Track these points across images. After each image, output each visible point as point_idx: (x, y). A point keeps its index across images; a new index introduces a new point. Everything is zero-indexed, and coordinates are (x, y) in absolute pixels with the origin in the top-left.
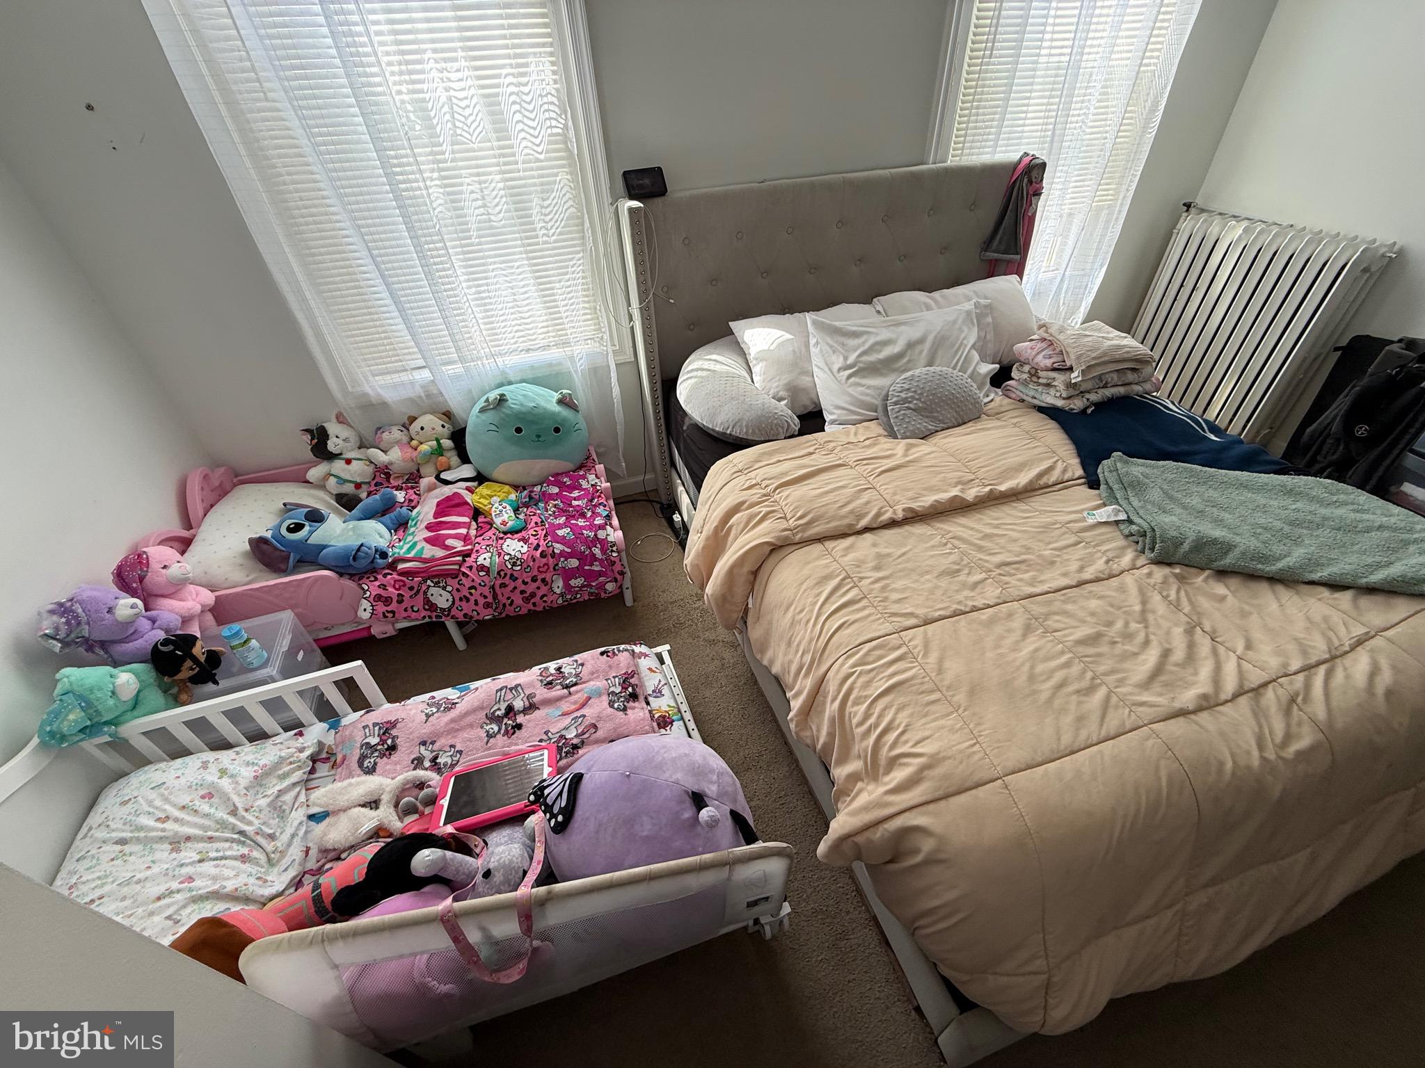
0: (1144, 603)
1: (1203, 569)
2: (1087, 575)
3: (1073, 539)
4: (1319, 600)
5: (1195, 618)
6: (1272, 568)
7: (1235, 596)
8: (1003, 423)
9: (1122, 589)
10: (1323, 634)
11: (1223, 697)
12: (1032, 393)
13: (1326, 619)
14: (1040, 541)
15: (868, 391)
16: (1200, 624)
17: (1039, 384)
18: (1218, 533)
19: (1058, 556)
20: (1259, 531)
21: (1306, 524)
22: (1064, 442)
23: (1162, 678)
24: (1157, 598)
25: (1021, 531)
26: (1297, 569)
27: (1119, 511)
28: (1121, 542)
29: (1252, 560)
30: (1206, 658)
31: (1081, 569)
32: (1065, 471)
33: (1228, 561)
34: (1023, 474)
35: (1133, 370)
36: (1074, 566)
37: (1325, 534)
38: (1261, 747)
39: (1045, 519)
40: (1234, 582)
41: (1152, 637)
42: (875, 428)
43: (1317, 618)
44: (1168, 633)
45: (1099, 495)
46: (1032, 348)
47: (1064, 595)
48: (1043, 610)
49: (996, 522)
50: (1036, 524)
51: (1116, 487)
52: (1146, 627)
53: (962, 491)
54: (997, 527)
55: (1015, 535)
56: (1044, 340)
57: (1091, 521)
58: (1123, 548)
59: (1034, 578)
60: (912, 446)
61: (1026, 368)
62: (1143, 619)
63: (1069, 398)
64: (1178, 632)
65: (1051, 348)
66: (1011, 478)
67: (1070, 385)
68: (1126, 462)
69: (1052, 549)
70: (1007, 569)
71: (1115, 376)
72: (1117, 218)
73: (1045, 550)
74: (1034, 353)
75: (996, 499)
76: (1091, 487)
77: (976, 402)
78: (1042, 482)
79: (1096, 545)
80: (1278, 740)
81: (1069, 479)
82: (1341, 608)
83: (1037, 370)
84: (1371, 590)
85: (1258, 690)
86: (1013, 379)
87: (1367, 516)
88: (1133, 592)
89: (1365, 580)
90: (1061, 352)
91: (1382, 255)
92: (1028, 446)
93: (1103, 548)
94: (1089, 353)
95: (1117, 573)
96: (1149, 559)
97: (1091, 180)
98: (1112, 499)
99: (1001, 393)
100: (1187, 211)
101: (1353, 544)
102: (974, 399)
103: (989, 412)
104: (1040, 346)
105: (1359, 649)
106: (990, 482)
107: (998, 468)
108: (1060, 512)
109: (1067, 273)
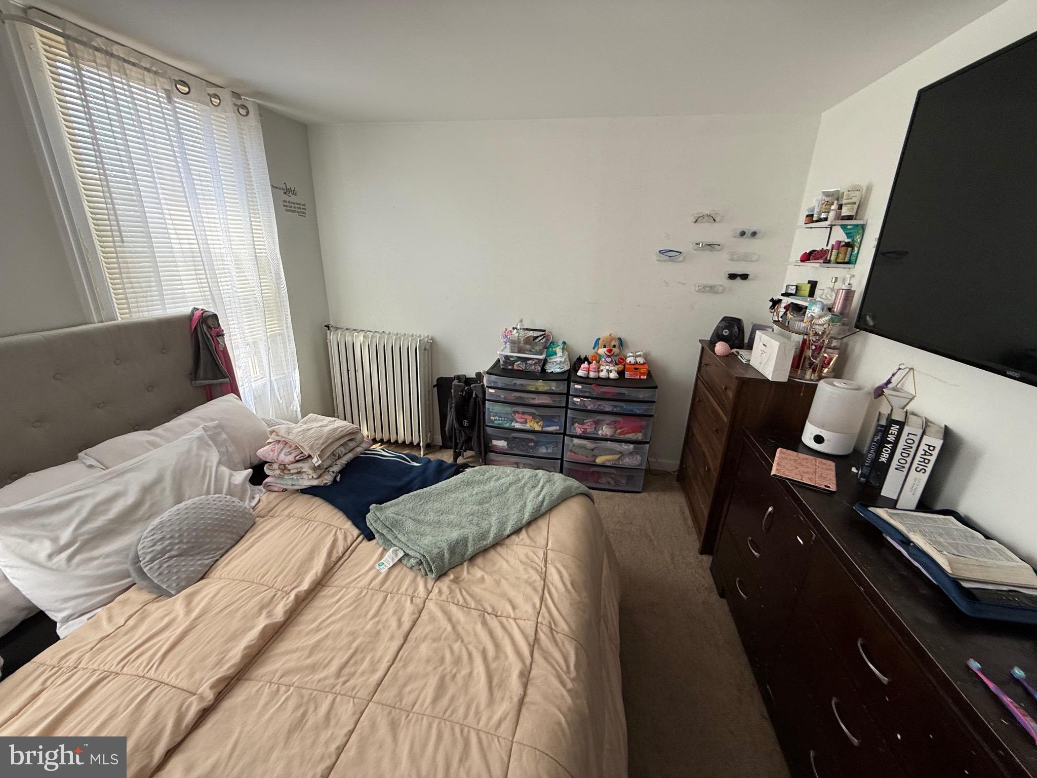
0: (450, 620)
1: (462, 564)
2: (406, 626)
3: (380, 597)
4: (517, 545)
5: (480, 608)
6: (489, 540)
7: (487, 573)
8: (279, 519)
9: (433, 619)
10: (532, 567)
11: (528, 662)
12: (290, 482)
13: (527, 556)
14: (359, 617)
15: (109, 560)
16: (485, 611)
17: (292, 474)
18: (455, 535)
19: (379, 621)
20: (470, 518)
21: (485, 501)
23: (495, 681)
24: (454, 609)
25: (340, 620)
26: (498, 533)
27: (397, 550)
28: (410, 576)
29: (479, 541)
30: (503, 637)
31: (399, 622)
32: (345, 538)
33: (470, 550)
34: (316, 561)
35: (350, 440)
36: (394, 623)
37: (494, 501)
38: (563, 683)
39: (353, 593)
40: (479, 561)
41: (471, 647)
42: (136, 596)
43: (524, 559)
44: (476, 635)
45: (378, 543)
46: (272, 451)
47: (400, 660)
48: (394, 691)
49: (314, 625)
50: (348, 603)
51: (385, 532)
52: (462, 641)
53: (269, 615)
54: (318, 629)
55: (337, 626)
56: (278, 441)
57: (384, 571)
58: (415, 577)
59: (372, 662)
60: (193, 595)
61: (276, 466)
62: (459, 637)
63: (319, 477)
64: (479, 627)
65: (287, 446)
66: (307, 572)
67: (315, 469)
68: (381, 509)
69: (371, 619)
70: (346, 671)
71: (342, 449)
72: (289, 340)
73: (367, 623)
74: (276, 454)
75: (304, 600)
76: (370, 540)
77: (244, 514)
78: (334, 559)
79: (398, 590)
80: (565, 668)
81: (352, 542)
82: (527, 544)
83: (284, 465)
84: (529, 524)
85: (536, 640)
86: (268, 476)
87: (502, 481)
88: (439, 614)
89: (524, 520)
90: (297, 448)
91: (428, 342)
92: (309, 531)
93: (403, 590)
94: (317, 442)
95: (422, 605)
96: (434, 578)
97: (258, 320)
98: (388, 544)
99: (264, 490)
100: (329, 329)
101: (508, 501)
102: (241, 512)
103: (263, 513)
104: (278, 447)
105: (548, 565)
106: (292, 587)
107: (293, 567)
108: (359, 577)
109: (273, 378)
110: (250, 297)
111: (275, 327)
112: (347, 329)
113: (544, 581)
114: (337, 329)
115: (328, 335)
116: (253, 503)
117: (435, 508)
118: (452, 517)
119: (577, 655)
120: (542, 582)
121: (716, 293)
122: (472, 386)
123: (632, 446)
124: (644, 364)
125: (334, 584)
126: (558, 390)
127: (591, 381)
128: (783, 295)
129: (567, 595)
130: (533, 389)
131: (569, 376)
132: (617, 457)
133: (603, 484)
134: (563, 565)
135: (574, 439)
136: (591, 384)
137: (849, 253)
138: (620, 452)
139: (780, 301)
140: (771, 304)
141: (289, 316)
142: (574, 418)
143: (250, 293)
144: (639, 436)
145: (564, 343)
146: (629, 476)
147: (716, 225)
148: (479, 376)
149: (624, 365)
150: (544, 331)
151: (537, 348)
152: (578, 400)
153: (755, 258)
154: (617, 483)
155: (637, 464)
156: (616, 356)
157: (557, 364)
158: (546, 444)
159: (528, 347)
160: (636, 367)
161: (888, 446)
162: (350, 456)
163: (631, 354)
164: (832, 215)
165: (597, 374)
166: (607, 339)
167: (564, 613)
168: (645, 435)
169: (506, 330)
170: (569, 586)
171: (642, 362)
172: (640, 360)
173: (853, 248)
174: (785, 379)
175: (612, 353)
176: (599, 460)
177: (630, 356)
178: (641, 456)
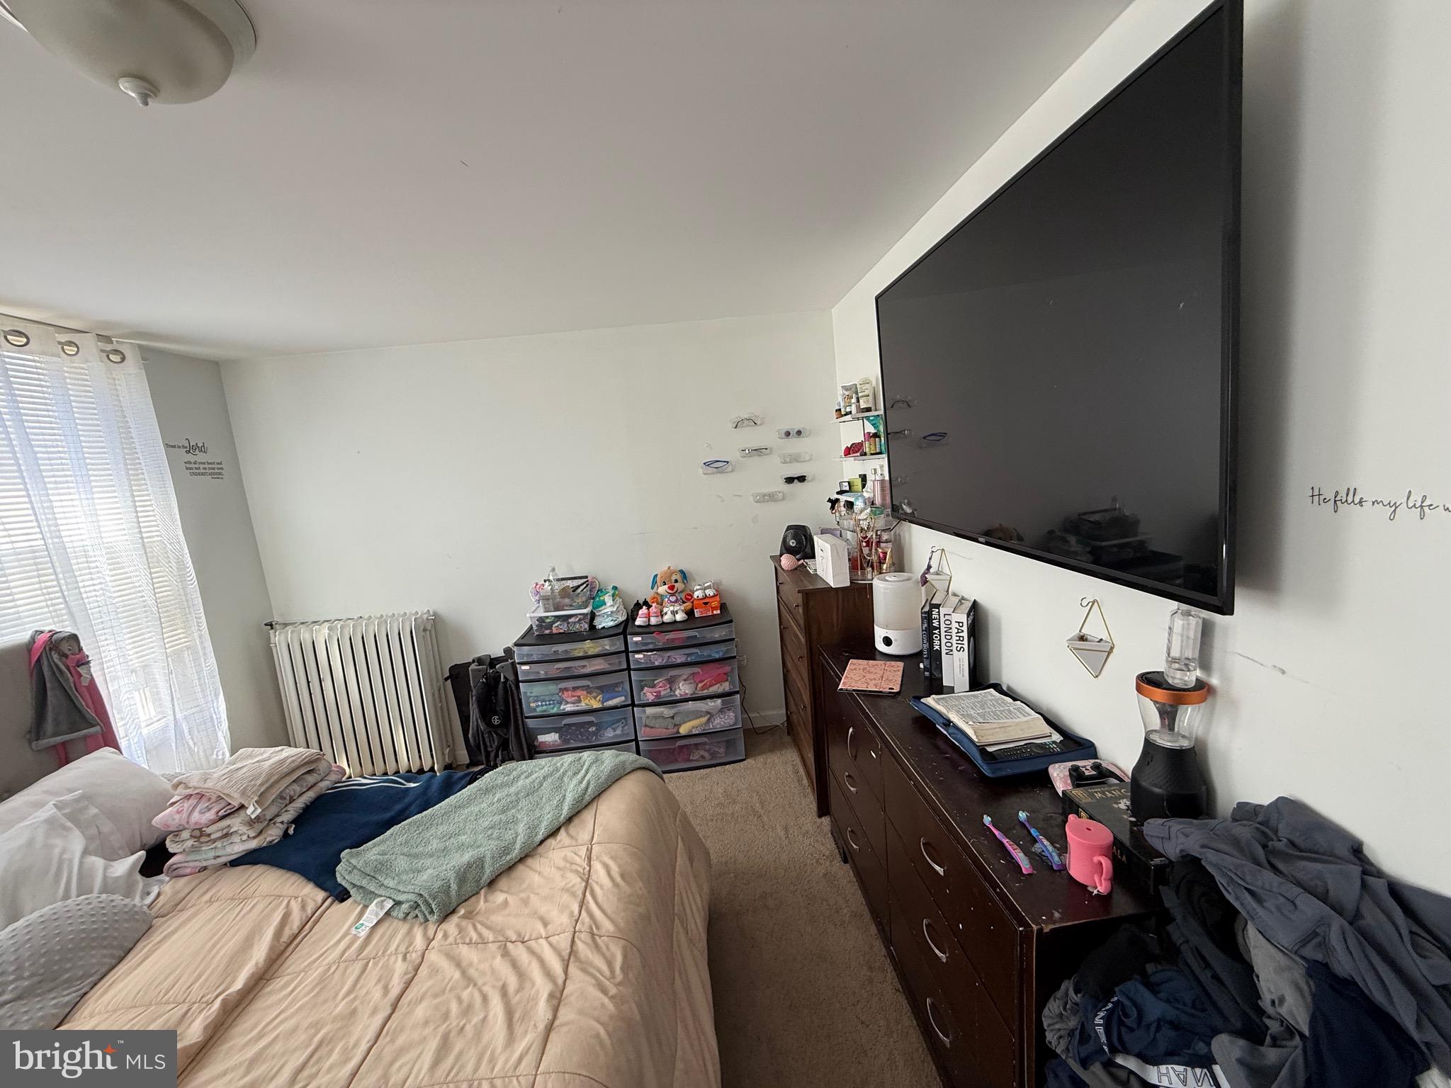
0: (458, 965)
1: (478, 893)
2: (395, 991)
3: (357, 967)
4: (554, 849)
5: (501, 938)
6: (515, 853)
7: (511, 894)
8: (193, 910)
9: (435, 971)
10: (571, 871)
11: (560, 981)
12: (212, 854)
13: (565, 859)
14: (325, 1001)
16: (507, 940)
17: (215, 841)
18: (467, 857)
19: (354, 999)
20: (489, 832)
21: (511, 805)
22: (284, 878)
23: (517, 1017)
24: (465, 952)
25: (295, 1013)
26: (528, 840)
27: (383, 901)
28: (404, 928)
29: (501, 857)
30: (530, 963)
31: (386, 990)
32: (303, 907)
33: (488, 872)
34: (255, 948)
35: (309, 772)
36: (377, 993)
37: (523, 803)
38: (604, 991)
39: (314, 975)
40: (503, 883)
41: (485, 989)
43: (562, 864)
44: (493, 971)
45: (355, 901)
46: (178, 812)
47: (387, 1033)
49: (254, 1033)
50: (307, 989)
51: (364, 883)
52: (475, 985)
54: (259, 1037)
55: (290, 1023)
56: (189, 797)
57: (363, 933)
58: (410, 931)
59: (344, 1051)
61: (185, 835)
62: (469, 980)
63: (260, 833)
64: (498, 959)
65: (204, 799)
66: (242, 966)
67: (251, 823)
68: (358, 854)
69: (343, 999)
70: (306, 1073)
71: (296, 787)
73: (336, 1006)
74: (185, 815)
76: (342, 900)
77: (132, 914)
78: (285, 938)
79: (384, 952)
80: (607, 973)
81: (314, 910)
82: (566, 845)
83: (200, 829)
84: (570, 820)
85: (573, 951)
86: (174, 854)
87: (534, 777)
88: (444, 964)
89: (562, 817)
90: (220, 798)
91: (428, 619)
92: (242, 913)
93: (392, 948)
94: (253, 783)
95: (420, 960)
96: (435, 923)
97: (149, 632)
98: (369, 895)
99: (168, 878)
100: (272, 628)
101: (541, 799)
102: (126, 913)
103: (163, 911)
104: (187, 805)
105: (592, 863)
106: (216, 993)
107: (218, 966)
108: (325, 952)
109: (179, 716)
110: (134, 601)
111: (180, 639)
112: (303, 623)
113: (587, 882)
114: (286, 625)
115: (272, 636)
116: (149, 900)
117: (439, 833)
118: (464, 837)
119: (625, 956)
120: (584, 884)
121: (776, 501)
122: (497, 667)
123: (719, 701)
124: (715, 596)
125: (285, 973)
126: (613, 649)
127: (653, 629)
128: (838, 493)
129: (616, 890)
130: (581, 655)
131: (625, 628)
132: (704, 719)
133: (697, 760)
134: (612, 858)
135: (647, 708)
136: (653, 633)
137: (878, 443)
138: (708, 713)
139: (837, 500)
140: (830, 504)
141: (204, 618)
142: (642, 681)
143: (133, 596)
144: (725, 687)
145: (615, 588)
146: (727, 741)
147: (756, 427)
148: (508, 651)
149: (692, 602)
150: (586, 577)
151: (579, 601)
152: (641, 656)
153: (807, 459)
154: (713, 755)
155: (731, 723)
156: (681, 592)
157: (608, 616)
158: (612, 724)
159: (567, 601)
160: (705, 601)
161: (936, 632)
162: (310, 795)
163: (698, 587)
164: (853, 409)
165: (659, 619)
166: (666, 573)
167: (609, 911)
168: (732, 683)
169: (537, 584)
170: (618, 879)
171: (712, 594)
172: (710, 592)
173: (879, 437)
174: (846, 583)
175: (675, 590)
176: (684, 730)
177: (697, 590)
178: (733, 712)
